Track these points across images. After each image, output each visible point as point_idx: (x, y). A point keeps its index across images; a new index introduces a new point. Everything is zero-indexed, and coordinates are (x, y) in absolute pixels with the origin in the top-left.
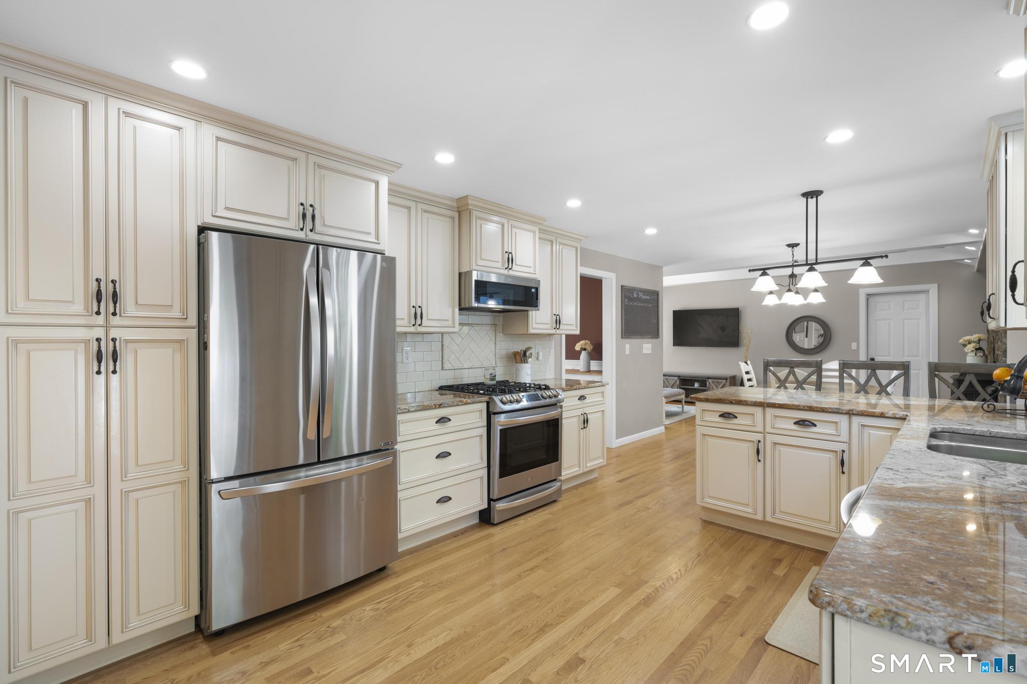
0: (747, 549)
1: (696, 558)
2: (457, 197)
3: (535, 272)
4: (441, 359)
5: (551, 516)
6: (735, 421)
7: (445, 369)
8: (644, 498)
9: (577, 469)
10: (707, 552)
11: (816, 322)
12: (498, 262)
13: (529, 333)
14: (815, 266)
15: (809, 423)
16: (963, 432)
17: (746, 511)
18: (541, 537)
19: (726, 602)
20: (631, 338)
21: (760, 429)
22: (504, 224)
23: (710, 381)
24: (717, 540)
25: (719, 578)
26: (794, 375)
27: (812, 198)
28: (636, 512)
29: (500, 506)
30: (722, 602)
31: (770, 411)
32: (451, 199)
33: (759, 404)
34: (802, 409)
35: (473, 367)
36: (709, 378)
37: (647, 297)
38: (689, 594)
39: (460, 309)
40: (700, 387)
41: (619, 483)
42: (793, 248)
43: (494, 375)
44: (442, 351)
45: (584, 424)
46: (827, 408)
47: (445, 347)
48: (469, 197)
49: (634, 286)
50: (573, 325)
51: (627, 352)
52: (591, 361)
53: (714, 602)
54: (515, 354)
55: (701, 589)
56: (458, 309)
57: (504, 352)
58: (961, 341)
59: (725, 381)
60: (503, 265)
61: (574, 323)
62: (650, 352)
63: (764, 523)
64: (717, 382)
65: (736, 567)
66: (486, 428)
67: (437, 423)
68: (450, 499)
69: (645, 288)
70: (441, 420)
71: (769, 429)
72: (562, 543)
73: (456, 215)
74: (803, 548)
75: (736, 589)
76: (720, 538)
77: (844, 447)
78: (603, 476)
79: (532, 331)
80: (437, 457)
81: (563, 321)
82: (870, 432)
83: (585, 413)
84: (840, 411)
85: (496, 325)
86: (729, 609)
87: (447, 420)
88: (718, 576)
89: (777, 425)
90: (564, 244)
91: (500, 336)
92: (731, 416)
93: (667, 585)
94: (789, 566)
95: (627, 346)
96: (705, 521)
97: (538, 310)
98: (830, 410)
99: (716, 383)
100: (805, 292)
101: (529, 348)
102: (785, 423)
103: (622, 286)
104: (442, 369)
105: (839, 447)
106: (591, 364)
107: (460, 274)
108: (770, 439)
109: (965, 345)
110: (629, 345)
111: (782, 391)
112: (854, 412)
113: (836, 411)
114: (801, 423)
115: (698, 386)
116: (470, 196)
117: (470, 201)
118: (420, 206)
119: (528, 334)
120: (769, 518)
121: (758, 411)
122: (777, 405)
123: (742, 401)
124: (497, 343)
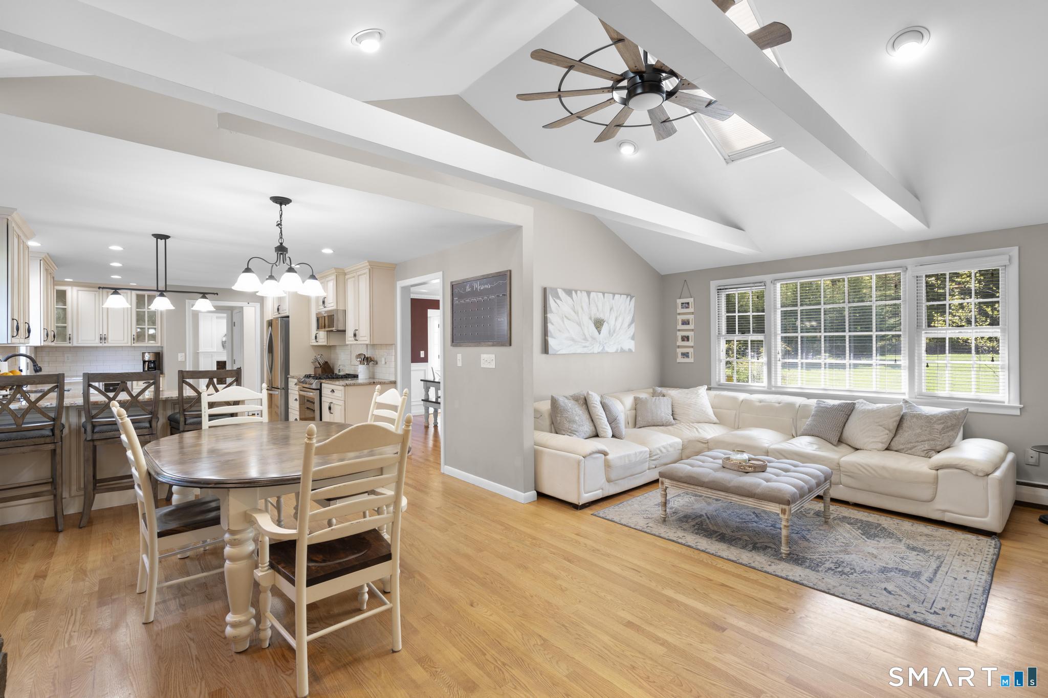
14: (165, 293)
27: (160, 239)
37: (486, 286)
42: (281, 205)
51: (459, 364)
62: (492, 366)
95: (459, 356)
110: (461, 355)
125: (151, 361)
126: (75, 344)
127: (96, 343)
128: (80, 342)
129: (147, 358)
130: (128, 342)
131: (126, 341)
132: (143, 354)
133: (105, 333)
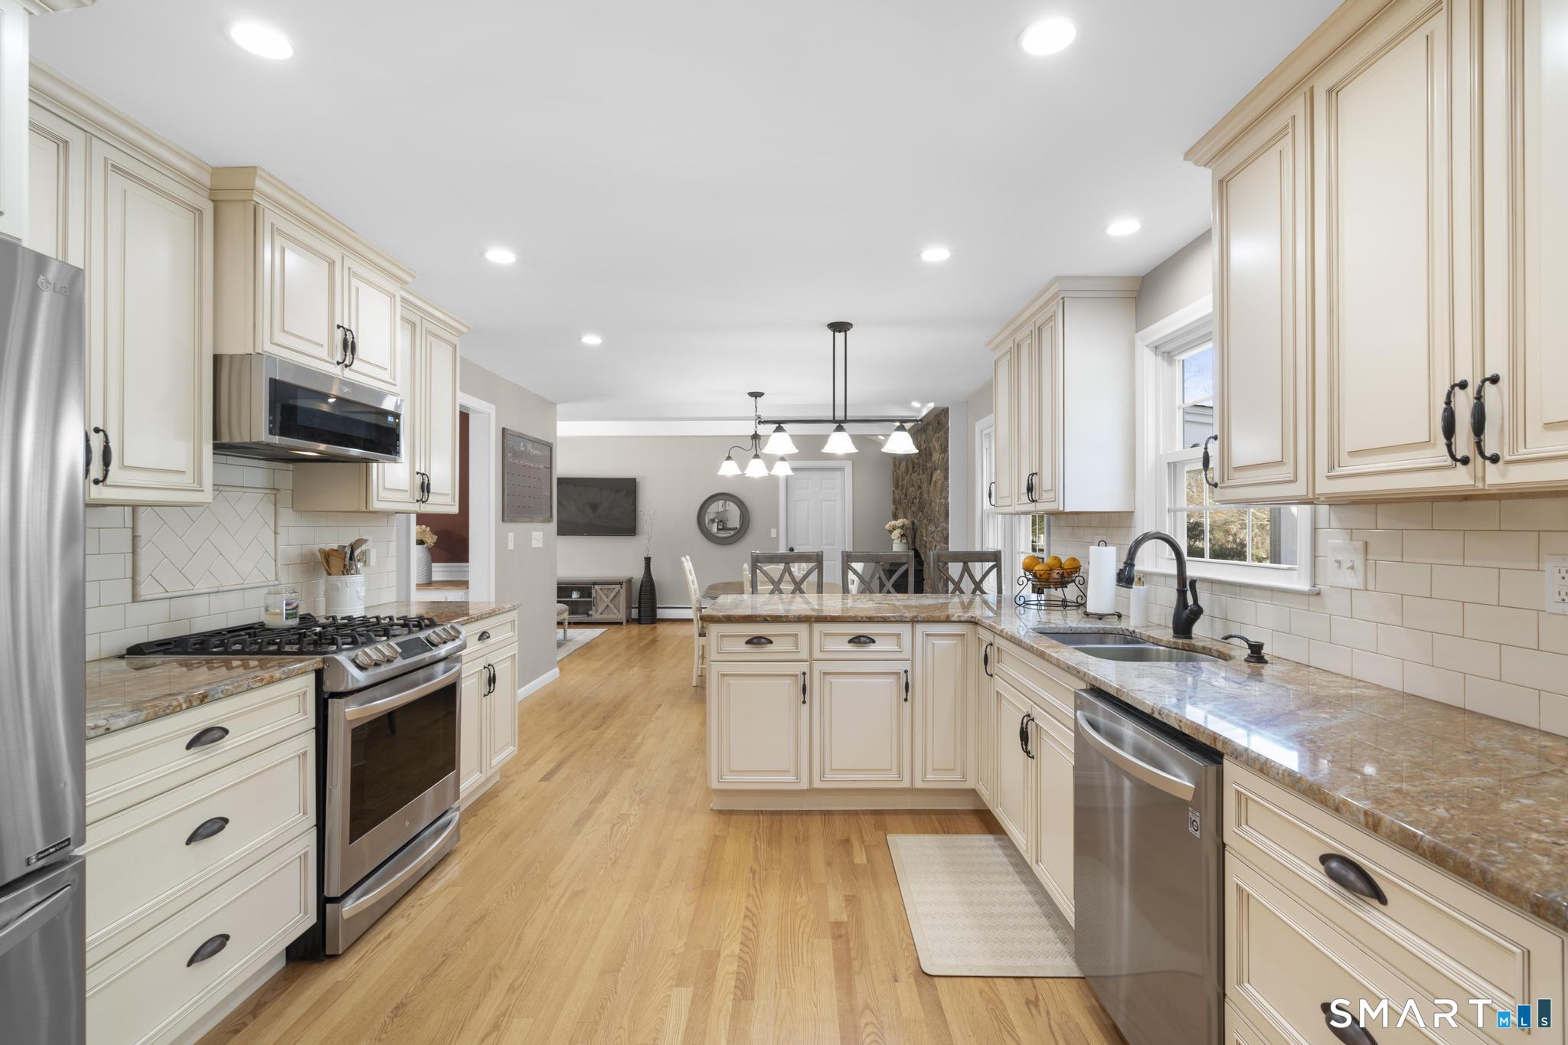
0: (801, 837)
1: (753, 877)
2: (215, 163)
3: (394, 380)
4: (129, 574)
5: (460, 889)
6: (769, 648)
7: (142, 598)
8: (607, 799)
9: (477, 775)
10: (759, 862)
11: (733, 502)
12: (322, 345)
13: (371, 509)
14: (843, 425)
15: (865, 639)
16: (1049, 632)
17: (785, 781)
18: (468, 943)
19: (839, 933)
20: (516, 521)
21: (805, 655)
22: (334, 262)
23: (597, 587)
24: (758, 837)
25: (804, 898)
26: (791, 574)
27: (840, 331)
28: (612, 829)
29: (349, 907)
30: (837, 937)
31: (818, 628)
32: (198, 163)
33: (806, 619)
34: (860, 621)
35: (221, 589)
36: (595, 583)
37: (537, 452)
38: (789, 945)
39: (220, 448)
40: (580, 597)
41: (544, 784)
42: (756, 397)
43: (295, 605)
44: (134, 552)
45: (490, 686)
46: (889, 617)
47: (142, 541)
48: (259, 172)
49: (521, 432)
50: (448, 495)
51: (511, 546)
52: (433, 564)
53: (828, 942)
54: (327, 555)
55: (797, 928)
56: (211, 447)
57: (295, 551)
58: (887, 526)
59: (619, 586)
60: (331, 353)
61: (449, 491)
62: (541, 546)
63: (812, 791)
64: (608, 589)
65: (810, 871)
66: (313, 734)
67: (188, 747)
68: (225, 938)
69: (536, 436)
70: (204, 739)
71: (817, 654)
72: (519, 938)
73: (208, 208)
74: (856, 813)
75: (835, 907)
76: (758, 833)
77: (907, 665)
78: (508, 777)
79: (377, 505)
80: (189, 842)
81: (432, 489)
82: (934, 642)
83: (489, 665)
84: (904, 619)
85: (277, 489)
86: (852, 945)
87: (219, 733)
88: (801, 897)
89: (828, 647)
90: (435, 335)
91: (287, 515)
92: (763, 640)
93: (749, 943)
94: (863, 846)
95: (511, 536)
96: (721, 812)
97: (395, 461)
98: (893, 619)
99: (606, 591)
100: (770, 461)
101: (360, 542)
102: (835, 641)
103: (504, 429)
104: (135, 598)
105: (900, 667)
106: (433, 569)
107: (217, 359)
108: (818, 667)
109: (891, 532)
110: (513, 533)
111: (798, 598)
112: (919, 619)
113: (899, 619)
114: (857, 640)
115: (578, 596)
116: (263, 170)
117: (259, 184)
118: (100, 150)
119: (369, 512)
120: (817, 784)
121: (802, 629)
122: (829, 619)
123: (781, 616)
124: (280, 530)
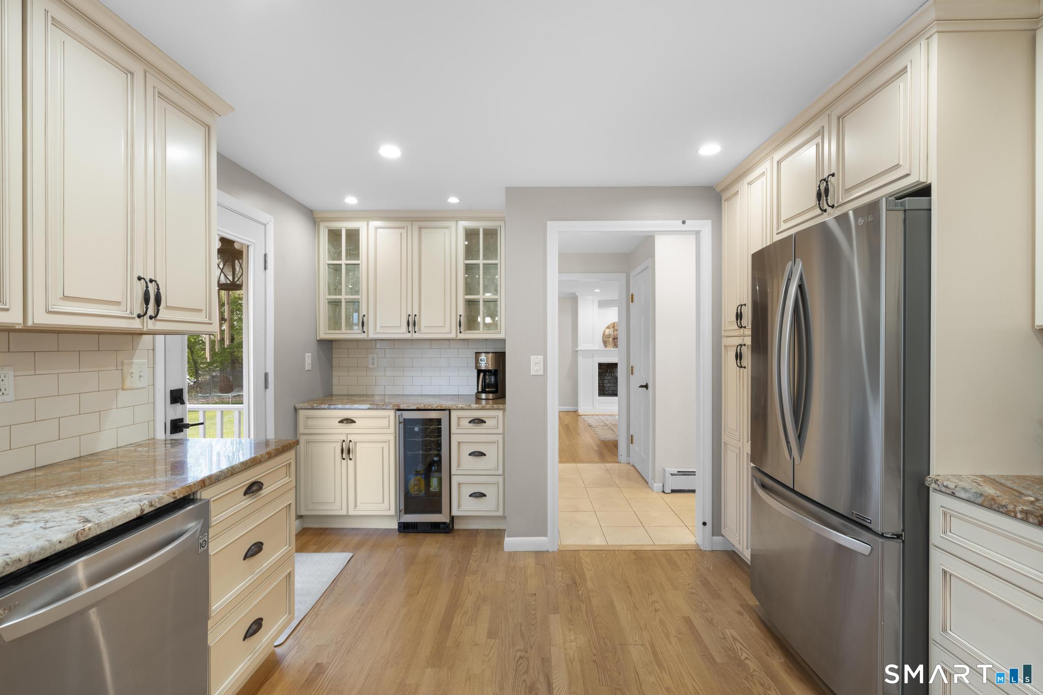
125: (489, 371)
126: (372, 335)
127: (401, 332)
128: (378, 330)
129: (483, 366)
130: (449, 330)
131: (447, 329)
132: (478, 354)
133: (416, 312)
